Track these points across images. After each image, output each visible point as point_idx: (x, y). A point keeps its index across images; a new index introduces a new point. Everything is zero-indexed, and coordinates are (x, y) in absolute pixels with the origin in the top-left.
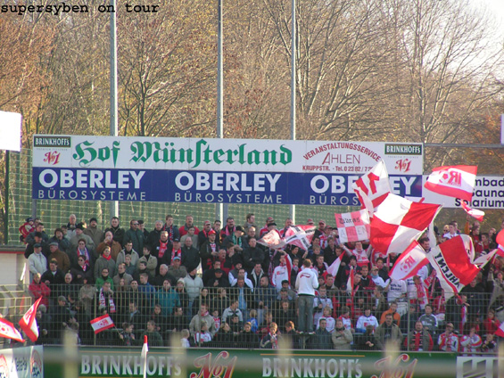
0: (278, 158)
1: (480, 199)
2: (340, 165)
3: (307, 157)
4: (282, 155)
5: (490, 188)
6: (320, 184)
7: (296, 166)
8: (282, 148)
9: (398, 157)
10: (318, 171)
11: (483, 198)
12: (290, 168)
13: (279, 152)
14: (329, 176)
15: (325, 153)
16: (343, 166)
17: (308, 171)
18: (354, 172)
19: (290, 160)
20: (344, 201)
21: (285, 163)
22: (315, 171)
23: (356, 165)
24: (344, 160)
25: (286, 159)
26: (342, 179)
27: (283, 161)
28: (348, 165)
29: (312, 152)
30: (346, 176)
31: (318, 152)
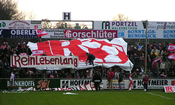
0: (2, 25)
1: (57, 36)
2: (19, 27)
3: (10, 25)
4: (3, 24)
5: (60, 33)
6: (13, 32)
7: (7, 27)
8: (3, 22)
9: (35, 24)
10: (13, 29)
11: (58, 35)
12: (5, 28)
13: (2, 23)
14: (16, 30)
15: (15, 24)
16: (20, 27)
17: (10, 29)
18: (23, 29)
19: (5, 26)
20: (20, 37)
21: (4, 27)
22: (12, 29)
23: (23, 27)
24: (20, 25)
25: (4, 26)
26: (19, 31)
27: (3, 26)
28: (21, 27)
29: (11, 23)
30: (20, 30)
31: (13, 23)
